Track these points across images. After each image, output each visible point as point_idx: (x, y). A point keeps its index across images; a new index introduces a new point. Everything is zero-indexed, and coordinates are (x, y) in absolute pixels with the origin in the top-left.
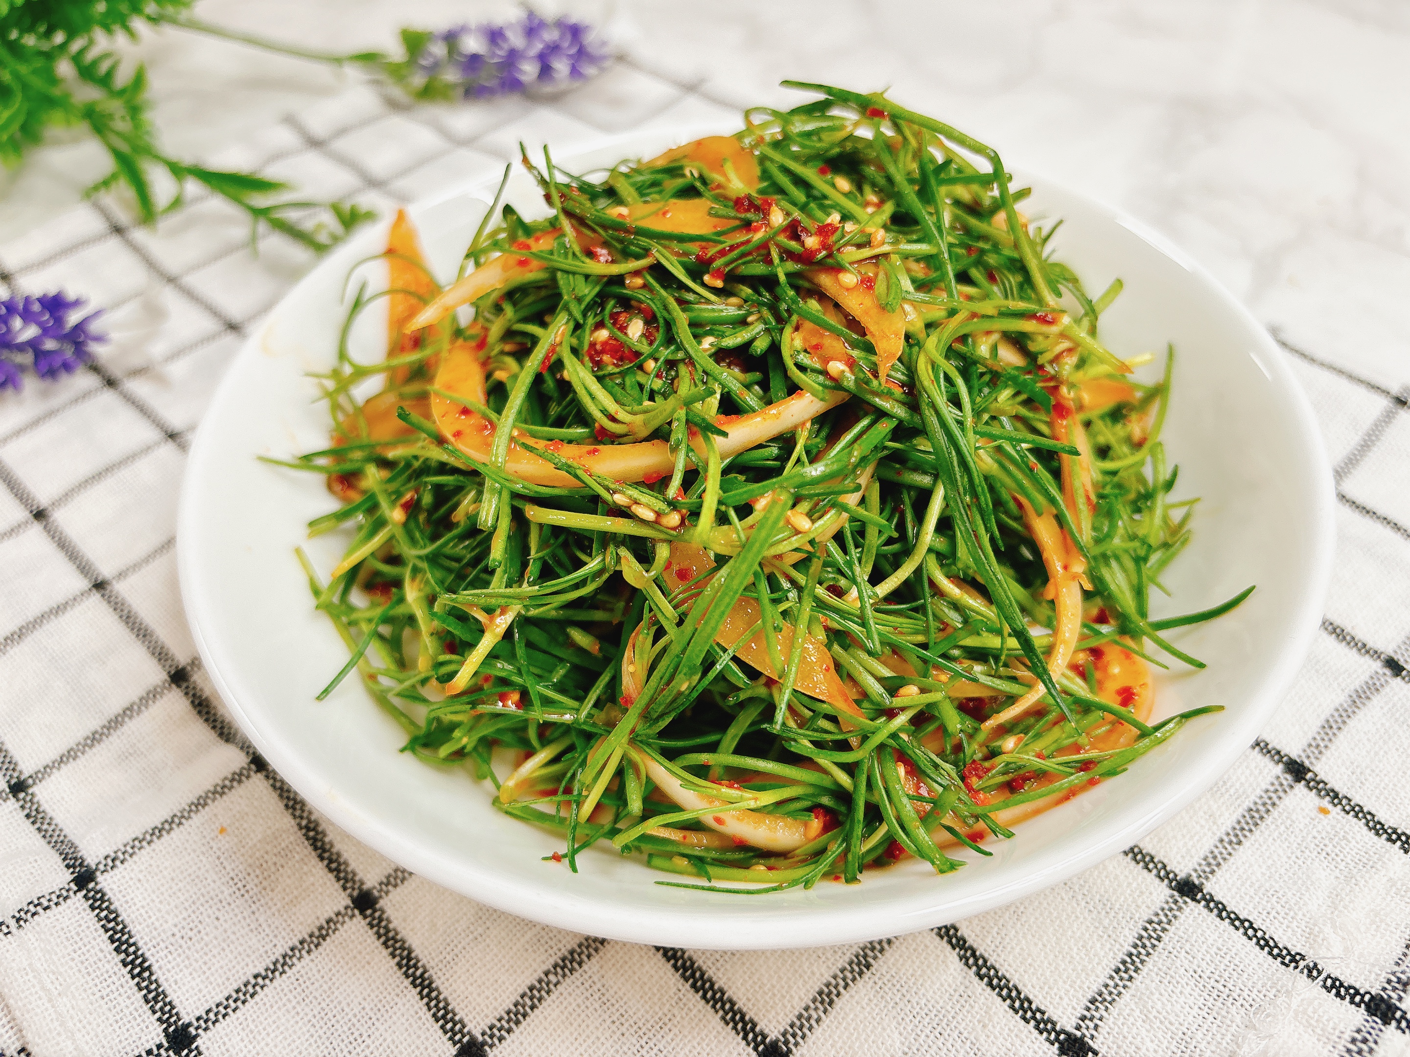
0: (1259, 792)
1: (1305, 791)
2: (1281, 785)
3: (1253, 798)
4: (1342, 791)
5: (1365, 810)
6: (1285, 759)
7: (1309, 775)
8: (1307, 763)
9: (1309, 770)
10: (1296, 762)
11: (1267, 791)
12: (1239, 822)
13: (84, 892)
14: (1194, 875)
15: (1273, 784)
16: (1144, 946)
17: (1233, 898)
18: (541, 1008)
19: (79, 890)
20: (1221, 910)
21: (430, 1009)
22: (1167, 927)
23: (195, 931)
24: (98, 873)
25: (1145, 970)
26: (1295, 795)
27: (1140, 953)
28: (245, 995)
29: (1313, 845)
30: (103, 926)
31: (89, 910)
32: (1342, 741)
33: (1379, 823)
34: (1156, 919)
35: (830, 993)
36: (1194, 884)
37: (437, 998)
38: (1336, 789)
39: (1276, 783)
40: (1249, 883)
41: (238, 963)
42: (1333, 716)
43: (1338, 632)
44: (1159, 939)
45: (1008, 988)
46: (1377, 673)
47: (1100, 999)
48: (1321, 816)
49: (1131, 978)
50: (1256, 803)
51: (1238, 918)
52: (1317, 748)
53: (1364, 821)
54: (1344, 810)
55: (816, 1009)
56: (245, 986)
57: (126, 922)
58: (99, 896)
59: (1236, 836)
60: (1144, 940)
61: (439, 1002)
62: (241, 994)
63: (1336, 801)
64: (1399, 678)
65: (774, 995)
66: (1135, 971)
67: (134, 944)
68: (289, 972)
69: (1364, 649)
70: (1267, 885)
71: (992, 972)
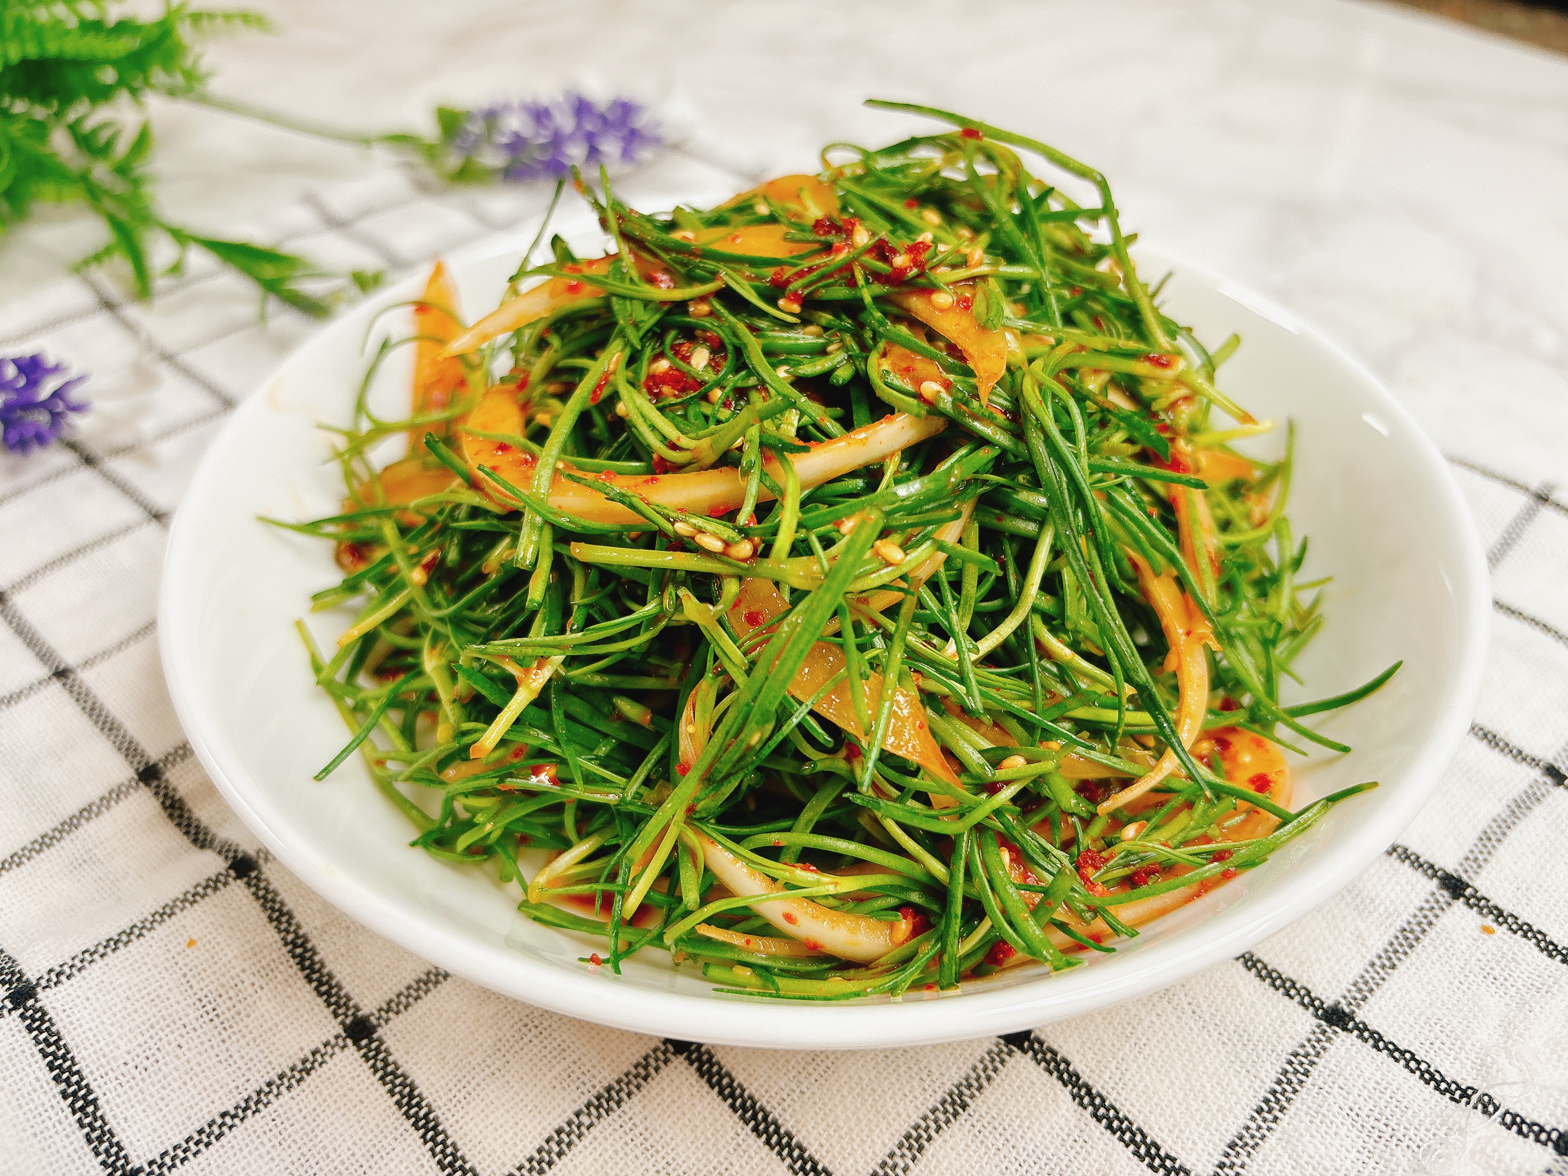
0: (1412, 910)
1: (1465, 909)
2: (1438, 902)
3: (1405, 917)
4: (1507, 908)
5: (1535, 929)
6: (1439, 873)
7: (1468, 892)
8: (1465, 878)
9: (1468, 886)
10: (1453, 877)
11: (1422, 909)
12: (1391, 944)
13: (21, 1010)
14: (1343, 1002)
15: (1427, 901)
16: (1290, 1082)
17: (1390, 1027)
18: (570, 1155)
19: (15, 1009)
20: (1377, 1040)
21: (434, 1155)
22: (1316, 1059)
23: (152, 1059)
24: (39, 990)
25: (1291, 1109)
26: (1454, 913)
27: (1285, 1090)
28: (208, 1136)
29: (1477, 969)
30: (41, 1051)
31: (25, 1032)
32: (1504, 854)
33: (1552, 943)
34: (1302, 1052)
35: (920, 1137)
36: (1343, 1012)
37: (443, 1142)
38: (1500, 906)
39: (1431, 899)
40: (1407, 1010)
41: (203, 1100)
42: (1490, 827)
43: (1490, 738)
44: (1307, 1073)
45: (1132, 1132)
46: (1536, 781)
47: (1240, 1143)
48: (1485, 936)
49: (1276, 1119)
50: (1409, 923)
51: (1397, 1049)
52: (1476, 861)
53: (1534, 941)
54: (1511, 929)
55: (903, 1156)
56: (210, 1126)
57: (69, 1047)
58: (38, 1015)
59: (1390, 959)
60: (1289, 1076)
61: (446, 1147)
62: (204, 1136)
63: (1501, 919)
64: (1561, 788)
65: (853, 1140)
66: (1281, 1111)
67: (78, 1072)
68: (264, 1111)
69: (1519, 755)
70: (1429, 1013)
71: (1112, 1113)
